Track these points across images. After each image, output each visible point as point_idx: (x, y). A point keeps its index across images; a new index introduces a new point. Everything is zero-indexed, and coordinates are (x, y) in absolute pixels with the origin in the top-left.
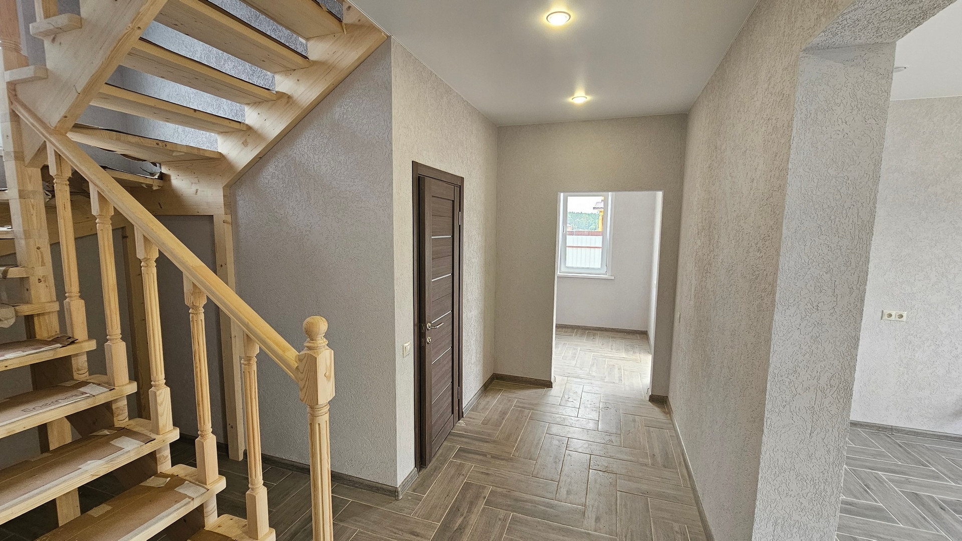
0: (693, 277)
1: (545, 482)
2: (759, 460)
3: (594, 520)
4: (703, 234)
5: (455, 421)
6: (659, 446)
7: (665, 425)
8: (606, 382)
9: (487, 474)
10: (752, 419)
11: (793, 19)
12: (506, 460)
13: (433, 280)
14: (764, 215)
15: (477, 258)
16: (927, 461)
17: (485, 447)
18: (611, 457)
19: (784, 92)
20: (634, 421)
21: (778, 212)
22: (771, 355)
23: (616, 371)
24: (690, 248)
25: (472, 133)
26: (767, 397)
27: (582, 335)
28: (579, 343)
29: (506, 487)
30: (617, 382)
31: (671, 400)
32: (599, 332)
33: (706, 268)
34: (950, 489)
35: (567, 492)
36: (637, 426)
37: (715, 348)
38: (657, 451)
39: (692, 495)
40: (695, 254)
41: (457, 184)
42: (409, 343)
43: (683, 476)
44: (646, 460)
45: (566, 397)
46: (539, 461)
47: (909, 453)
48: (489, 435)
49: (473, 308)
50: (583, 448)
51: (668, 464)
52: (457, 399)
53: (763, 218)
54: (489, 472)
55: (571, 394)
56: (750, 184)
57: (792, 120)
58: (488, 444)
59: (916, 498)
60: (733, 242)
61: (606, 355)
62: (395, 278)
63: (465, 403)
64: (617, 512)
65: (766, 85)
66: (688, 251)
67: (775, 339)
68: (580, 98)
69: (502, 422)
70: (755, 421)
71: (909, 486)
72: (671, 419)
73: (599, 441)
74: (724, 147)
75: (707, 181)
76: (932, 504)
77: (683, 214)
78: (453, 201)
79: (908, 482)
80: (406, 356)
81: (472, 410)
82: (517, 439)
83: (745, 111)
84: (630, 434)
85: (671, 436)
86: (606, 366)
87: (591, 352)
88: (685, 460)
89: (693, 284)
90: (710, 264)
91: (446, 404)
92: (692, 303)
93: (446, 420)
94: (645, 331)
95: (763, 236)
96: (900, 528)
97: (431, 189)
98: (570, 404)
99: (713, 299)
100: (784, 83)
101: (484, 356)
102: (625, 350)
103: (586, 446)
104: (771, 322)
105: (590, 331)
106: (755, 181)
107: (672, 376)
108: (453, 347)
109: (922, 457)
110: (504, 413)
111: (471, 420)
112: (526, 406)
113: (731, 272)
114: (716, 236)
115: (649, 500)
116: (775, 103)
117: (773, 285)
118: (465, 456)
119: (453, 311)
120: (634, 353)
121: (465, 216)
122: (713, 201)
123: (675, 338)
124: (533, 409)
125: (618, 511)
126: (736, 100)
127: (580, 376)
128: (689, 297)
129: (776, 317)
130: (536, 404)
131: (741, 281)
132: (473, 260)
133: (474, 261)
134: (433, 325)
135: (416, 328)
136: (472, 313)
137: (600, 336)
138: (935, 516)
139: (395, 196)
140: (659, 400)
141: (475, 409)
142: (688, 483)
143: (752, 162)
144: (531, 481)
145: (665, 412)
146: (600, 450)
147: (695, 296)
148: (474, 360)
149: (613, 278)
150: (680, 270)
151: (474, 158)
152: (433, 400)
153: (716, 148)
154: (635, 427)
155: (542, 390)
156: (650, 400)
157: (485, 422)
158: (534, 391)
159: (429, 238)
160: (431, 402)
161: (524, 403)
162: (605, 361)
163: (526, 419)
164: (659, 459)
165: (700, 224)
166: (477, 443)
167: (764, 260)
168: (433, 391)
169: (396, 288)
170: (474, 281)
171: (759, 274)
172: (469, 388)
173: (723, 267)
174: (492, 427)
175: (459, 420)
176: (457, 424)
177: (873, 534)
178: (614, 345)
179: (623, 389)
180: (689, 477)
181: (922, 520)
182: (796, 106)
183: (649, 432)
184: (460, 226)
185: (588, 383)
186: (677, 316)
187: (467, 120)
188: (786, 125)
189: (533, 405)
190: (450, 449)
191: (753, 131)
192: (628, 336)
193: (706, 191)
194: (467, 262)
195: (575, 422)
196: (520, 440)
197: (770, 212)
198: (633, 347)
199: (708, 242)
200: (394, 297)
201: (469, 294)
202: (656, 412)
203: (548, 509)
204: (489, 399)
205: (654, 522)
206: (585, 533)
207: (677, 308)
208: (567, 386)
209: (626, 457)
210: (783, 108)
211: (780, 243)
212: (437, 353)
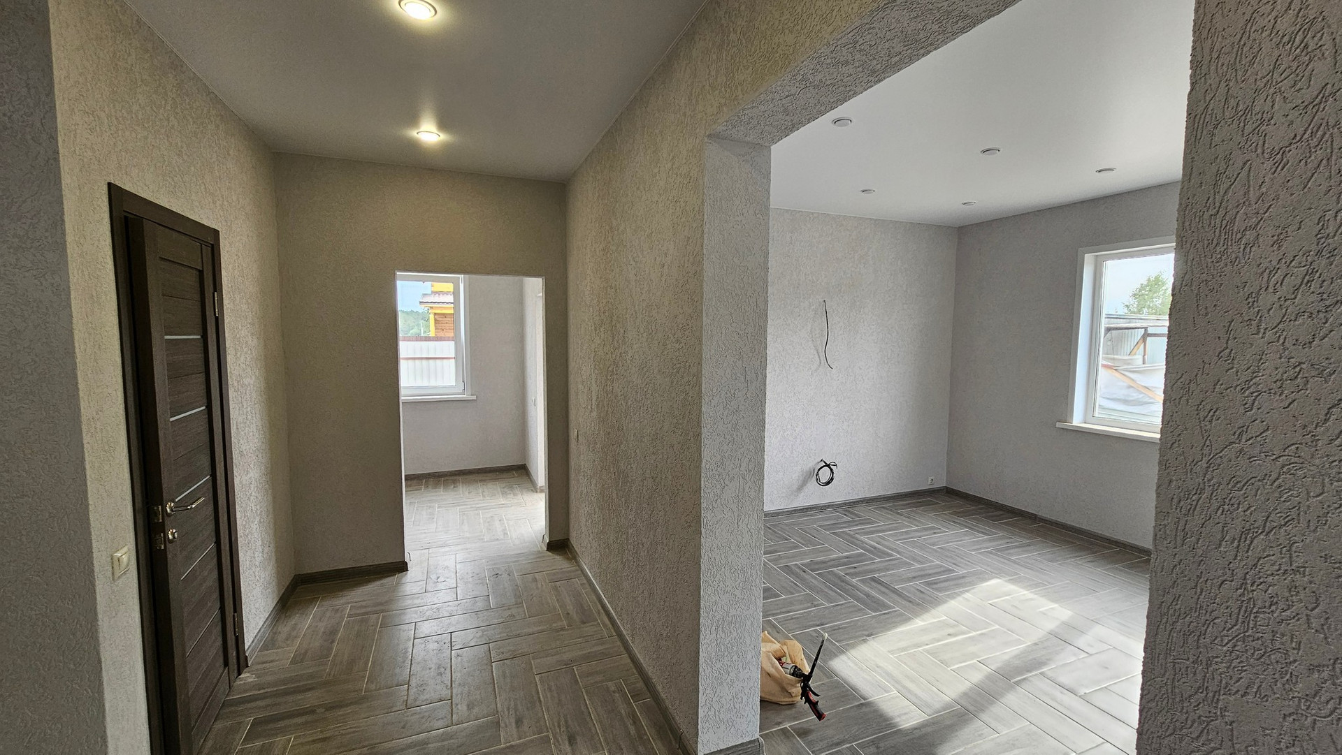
0: (593, 383)
1: (430, 707)
2: (700, 565)
3: (514, 725)
4: (602, 329)
5: (232, 678)
6: (571, 601)
7: (572, 574)
8: (487, 542)
9: (324, 739)
10: (688, 524)
11: (694, 102)
12: (356, 703)
13: (172, 419)
14: (680, 302)
15: (253, 377)
16: (788, 535)
17: (310, 699)
18: (517, 636)
19: (692, 174)
20: (535, 580)
21: (696, 299)
22: (702, 449)
23: (497, 523)
24: (584, 348)
25: (229, 154)
26: (702, 494)
27: (436, 486)
28: (434, 498)
29: (367, 743)
30: (502, 537)
31: (574, 541)
32: (460, 478)
33: (610, 369)
34: (805, 553)
35: (468, 706)
36: (540, 586)
37: (632, 460)
38: (570, 608)
39: (619, 643)
40: (593, 355)
41: (208, 242)
42: (125, 549)
43: (605, 625)
44: (559, 624)
45: (434, 577)
46: (414, 682)
47: (776, 532)
48: (311, 676)
49: (252, 466)
50: (475, 640)
51: (586, 618)
52: (233, 637)
53: (680, 306)
54: (328, 735)
55: (440, 571)
56: (660, 270)
57: (703, 203)
58: (313, 691)
59: (787, 569)
60: (645, 335)
61: (478, 506)
62: (84, 419)
63: (249, 639)
64: (540, 701)
65: (669, 165)
66: (581, 351)
67: (705, 432)
68: (428, 134)
69: (332, 649)
70: (690, 526)
71: (781, 561)
72: (577, 562)
73: (496, 621)
74: (622, 228)
75: (602, 266)
76: (798, 570)
77: (570, 307)
78: (201, 272)
79: (780, 557)
80: (119, 577)
81: (265, 647)
82: (366, 664)
83: (647, 189)
84: (534, 598)
85: (581, 584)
86: (482, 521)
87: (456, 506)
88: (604, 606)
89: (593, 392)
90: (616, 365)
91: (213, 651)
92: (594, 414)
93: (215, 681)
94: (522, 465)
95: (681, 326)
96: (784, 599)
97: (157, 245)
98: (441, 586)
99: (624, 404)
100: (690, 166)
101: (277, 547)
102: (502, 494)
103: (480, 634)
104: (699, 416)
105: (446, 478)
106: (666, 267)
107: (573, 509)
108: (218, 543)
109: (785, 533)
110: (332, 632)
111: (267, 665)
112: (369, 609)
113: (645, 370)
114: (622, 331)
115: (575, 670)
116: (681, 185)
117: (698, 375)
118: (272, 729)
119: (214, 476)
120: (515, 495)
121: (226, 302)
122: (613, 290)
123: (572, 463)
124: (383, 611)
125: (542, 699)
126: (633, 176)
127: (448, 542)
128: (589, 407)
129: (704, 410)
130: (386, 602)
131: (658, 377)
132: (246, 381)
133: (247, 383)
134: (182, 506)
135: (139, 517)
136: (251, 474)
137: (463, 483)
138: (802, 580)
139: (72, 250)
140: (559, 544)
141: (269, 643)
142: (612, 630)
143: (660, 246)
144: (407, 716)
145: (568, 559)
146: (500, 633)
147: (598, 405)
148: (259, 558)
149: (474, 398)
150: (572, 378)
151: (234, 198)
152: (187, 650)
153: (611, 228)
154: (537, 588)
155: (392, 578)
156: (548, 549)
157: (298, 659)
158: (378, 583)
159: (160, 339)
160: (184, 655)
161: (365, 607)
162: (478, 514)
163: (375, 629)
164: (575, 616)
165: (597, 318)
166: (290, 698)
167: (686, 351)
168: (187, 632)
169: (87, 439)
170: (249, 417)
171: (680, 367)
172: (253, 611)
173: (634, 365)
174: (314, 662)
175: (239, 674)
176: (238, 682)
177: (769, 613)
178: (486, 490)
179: (512, 545)
180: (613, 625)
181: (795, 587)
182: (705, 191)
183: (556, 588)
184: (217, 318)
185: (462, 550)
186: (573, 434)
187: (218, 127)
188: (697, 209)
189: (381, 604)
190: (234, 730)
191: (658, 212)
192: (505, 475)
193: (601, 278)
194: (236, 384)
195: (456, 608)
196: (373, 662)
197: (687, 299)
198: (511, 488)
199: (610, 339)
200: (83, 459)
201: (241, 442)
202: (558, 562)
203: (446, 743)
204: (295, 619)
205: (586, 692)
206: (508, 747)
207: (573, 424)
208: (431, 563)
209: (536, 629)
210: (692, 192)
211: (701, 331)
212: (189, 559)
